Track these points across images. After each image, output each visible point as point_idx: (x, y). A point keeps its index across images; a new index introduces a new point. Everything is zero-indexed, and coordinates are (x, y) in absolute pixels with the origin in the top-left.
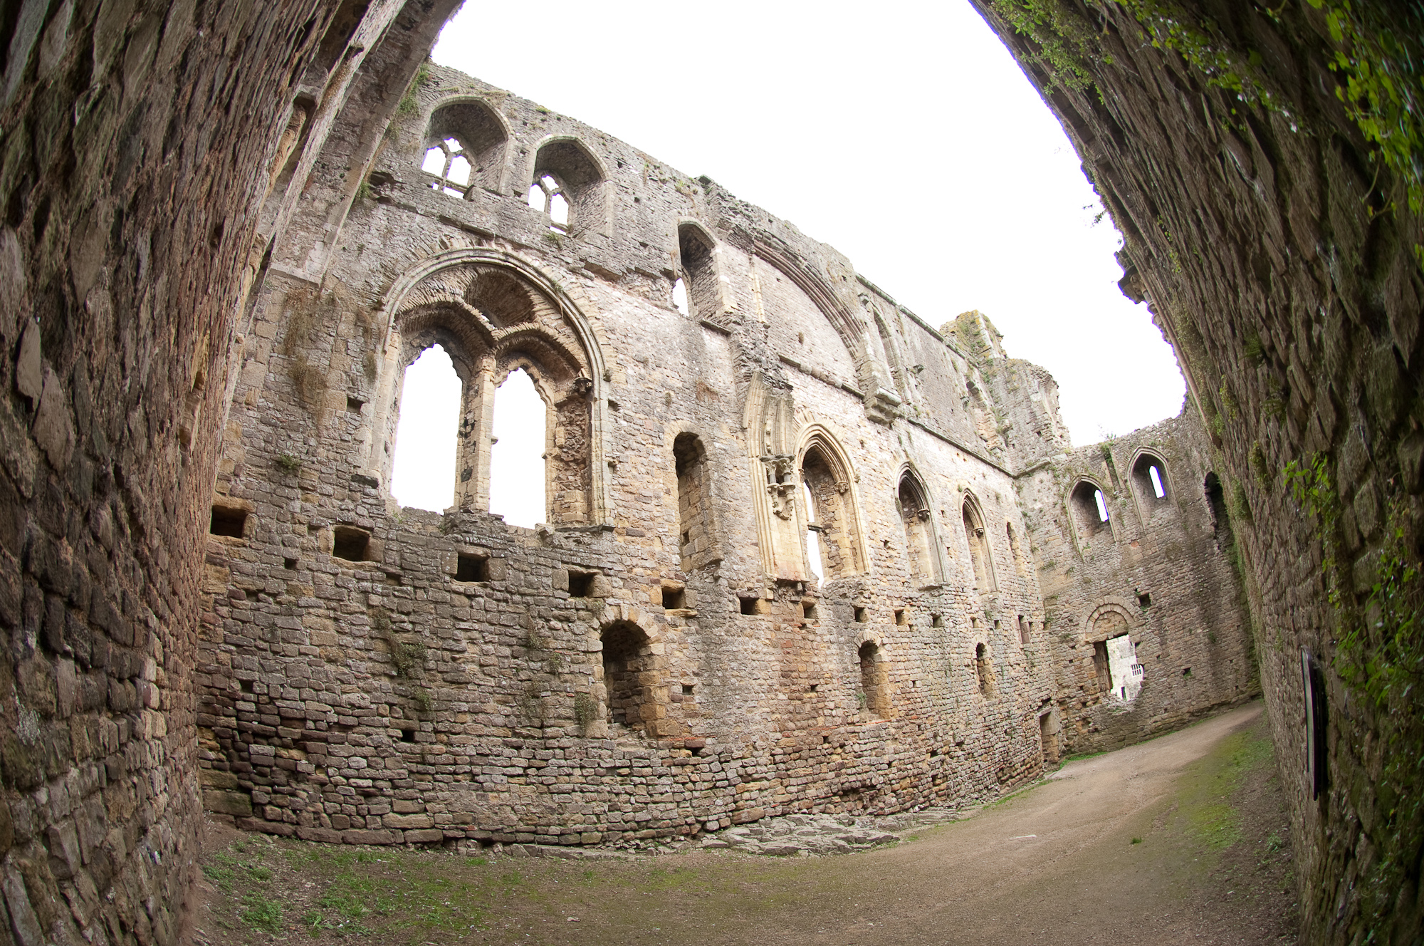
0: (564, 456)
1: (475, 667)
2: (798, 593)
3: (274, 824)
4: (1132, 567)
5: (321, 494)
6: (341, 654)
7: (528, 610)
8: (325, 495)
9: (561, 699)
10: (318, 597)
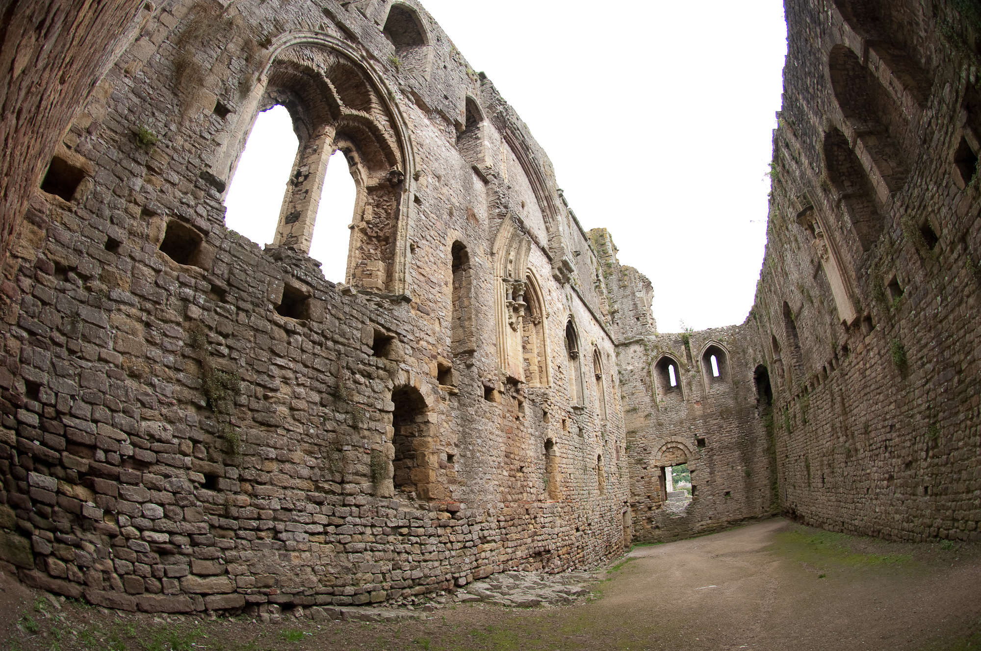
0: (369, 231)
1: (283, 410)
5: (165, 180)
6: (147, 369)
7: (339, 359)
8: (170, 182)
9: (359, 455)
10: (133, 293)
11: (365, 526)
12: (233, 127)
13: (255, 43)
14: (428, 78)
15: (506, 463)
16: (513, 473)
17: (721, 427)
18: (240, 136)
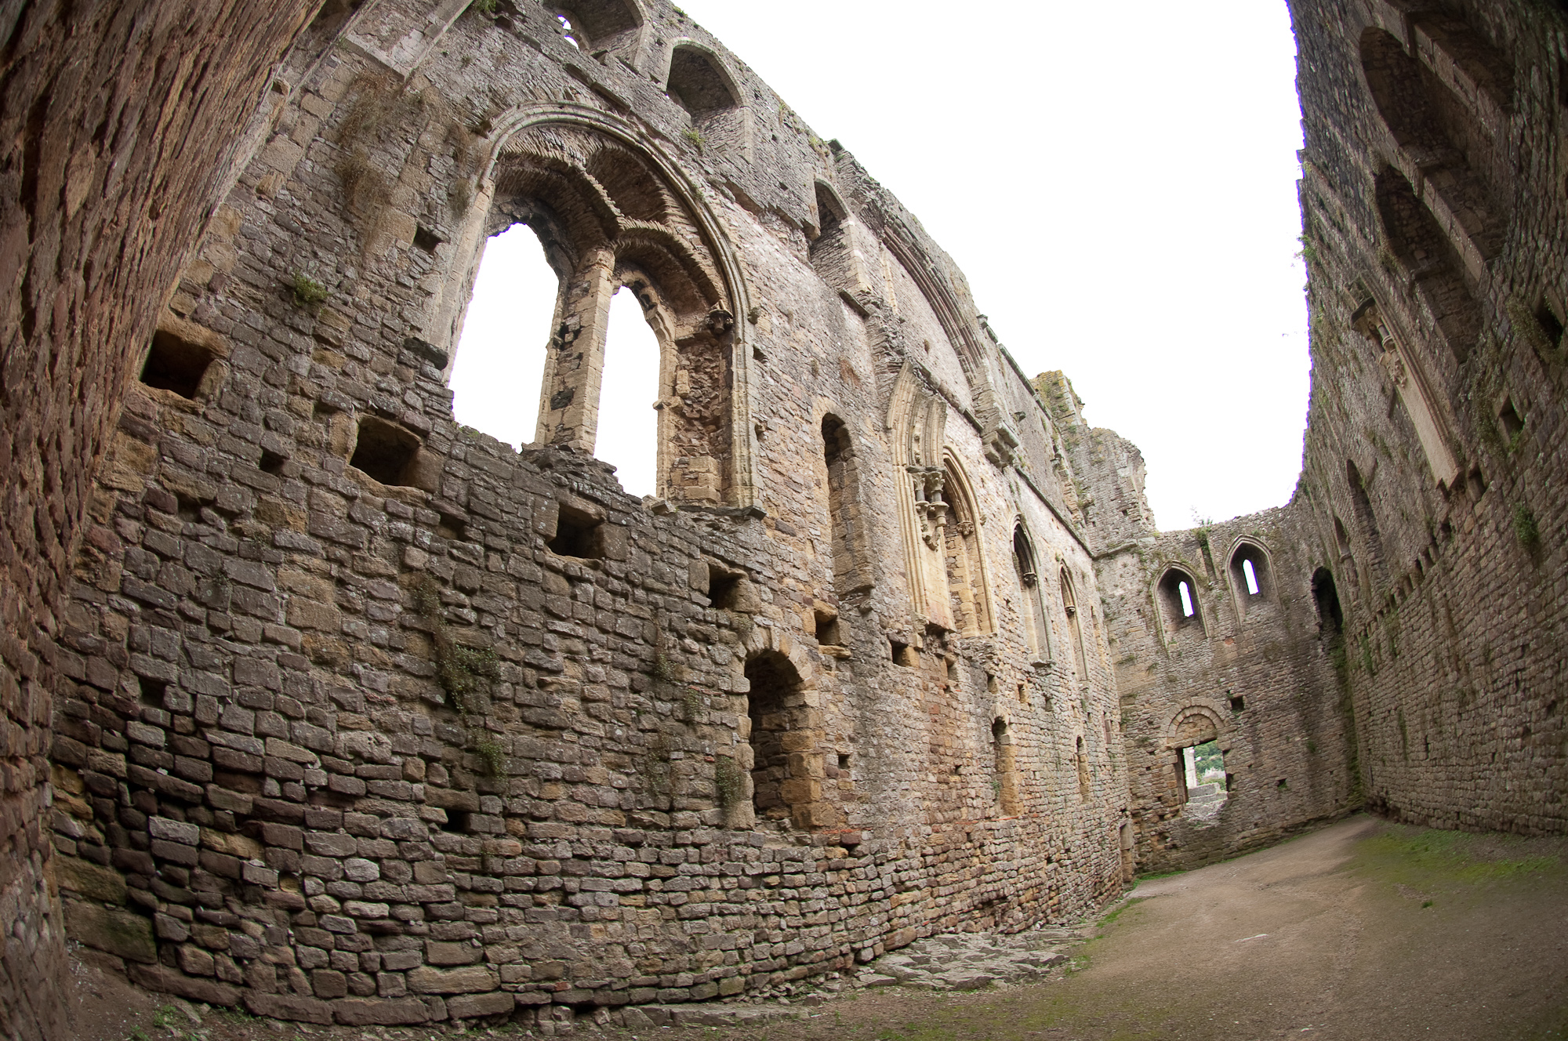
0: (686, 409)
1: (571, 702)
5: (348, 355)
6: (344, 652)
7: (656, 616)
8: (356, 358)
9: (697, 765)
10: (312, 534)
11: (710, 876)
12: (448, 265)
13: (464, 130)
14: (750, 159)
15: (932, 762)
16: (944, 776)
17: (1267, 675)
18: (462, 277)
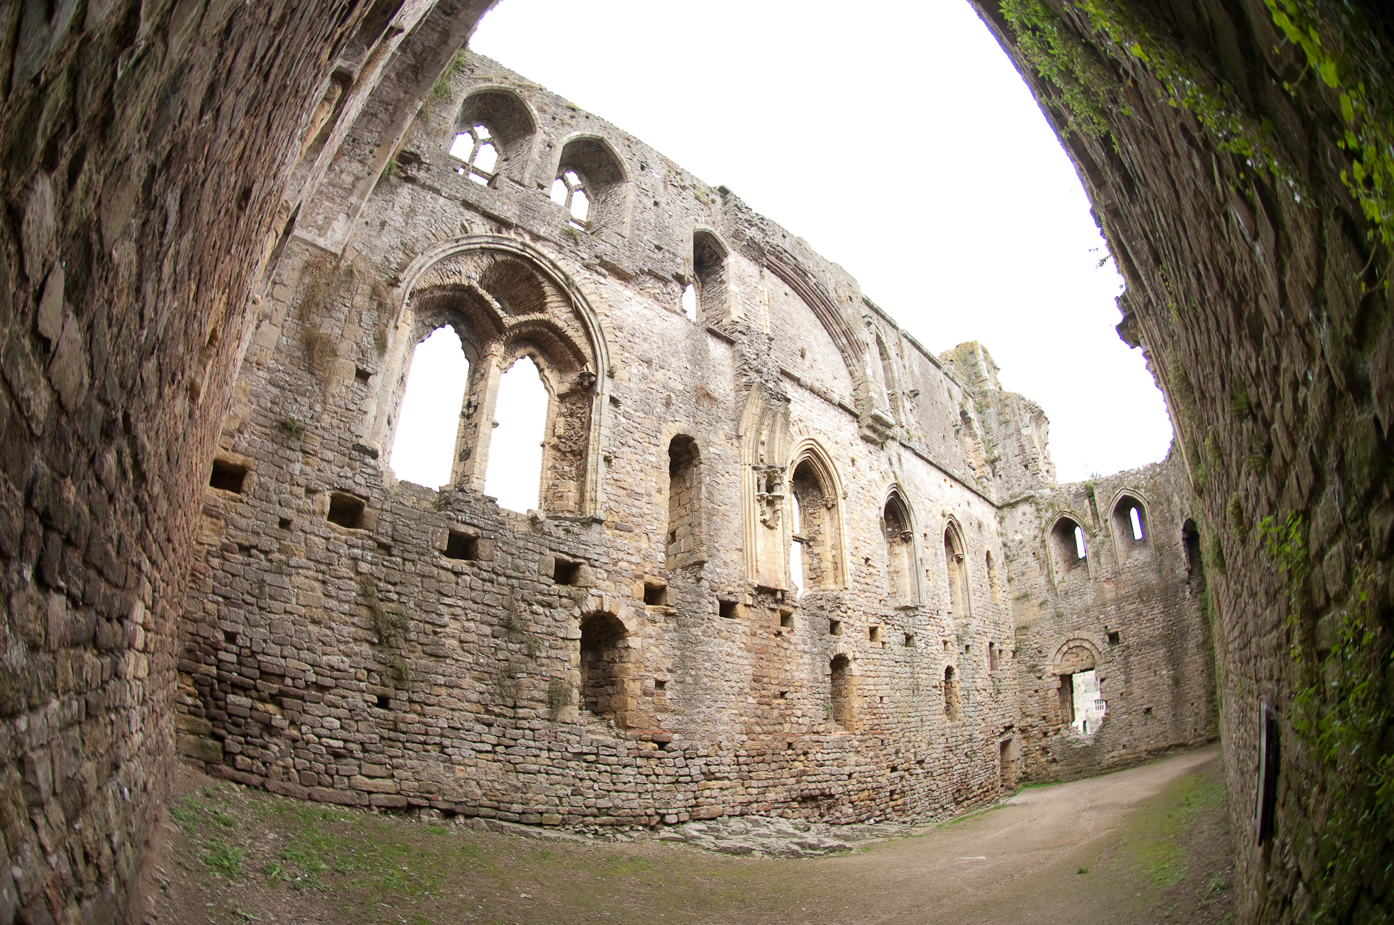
0: (562, 446)
1: (455, 643)
2: (776, 601)
3: (243, 773)
4: (1104, 605)
6: (326, 617)
7: (512, 593)
9: (536, 682)
10: (309, 559)
11: (541, 749)
